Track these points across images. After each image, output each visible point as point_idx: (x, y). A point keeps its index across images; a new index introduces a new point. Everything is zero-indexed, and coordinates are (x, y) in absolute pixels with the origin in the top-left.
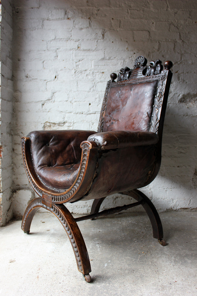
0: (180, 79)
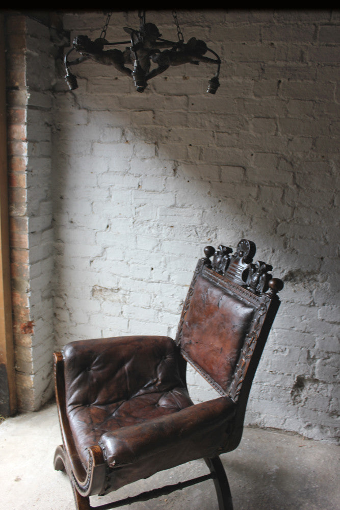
0: (288, 246)
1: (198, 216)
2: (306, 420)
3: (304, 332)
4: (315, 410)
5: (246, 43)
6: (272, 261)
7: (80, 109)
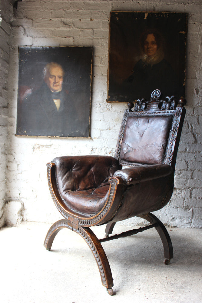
1: (101, 96)
2: (171, 215)
4: (176, 208)
5: (125, 2)
7: (27, 36)
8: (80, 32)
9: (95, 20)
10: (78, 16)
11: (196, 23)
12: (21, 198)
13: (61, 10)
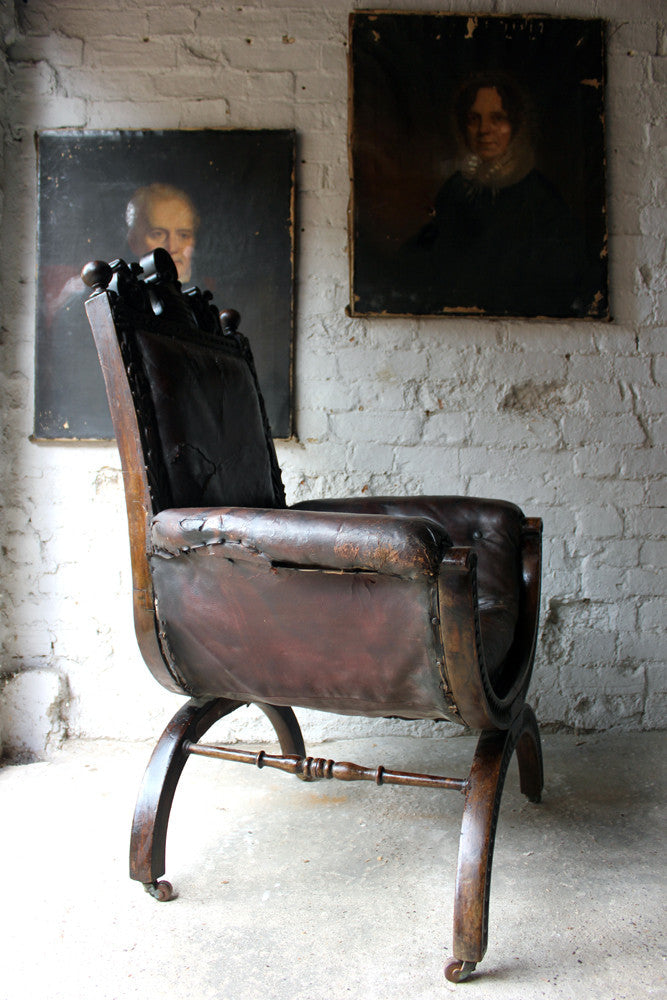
0: (504, 339)
1: (326, 295)
2: (577, 690)
3: (552, 505)
4: (591, 667)
6: (478, 369)
7: (67, 96)
8: (249, 82)
9: (298, 41)
10: (240, 27)
11: (633, 52)
12: (57, 660)
13: (183, 7)
